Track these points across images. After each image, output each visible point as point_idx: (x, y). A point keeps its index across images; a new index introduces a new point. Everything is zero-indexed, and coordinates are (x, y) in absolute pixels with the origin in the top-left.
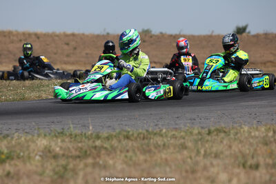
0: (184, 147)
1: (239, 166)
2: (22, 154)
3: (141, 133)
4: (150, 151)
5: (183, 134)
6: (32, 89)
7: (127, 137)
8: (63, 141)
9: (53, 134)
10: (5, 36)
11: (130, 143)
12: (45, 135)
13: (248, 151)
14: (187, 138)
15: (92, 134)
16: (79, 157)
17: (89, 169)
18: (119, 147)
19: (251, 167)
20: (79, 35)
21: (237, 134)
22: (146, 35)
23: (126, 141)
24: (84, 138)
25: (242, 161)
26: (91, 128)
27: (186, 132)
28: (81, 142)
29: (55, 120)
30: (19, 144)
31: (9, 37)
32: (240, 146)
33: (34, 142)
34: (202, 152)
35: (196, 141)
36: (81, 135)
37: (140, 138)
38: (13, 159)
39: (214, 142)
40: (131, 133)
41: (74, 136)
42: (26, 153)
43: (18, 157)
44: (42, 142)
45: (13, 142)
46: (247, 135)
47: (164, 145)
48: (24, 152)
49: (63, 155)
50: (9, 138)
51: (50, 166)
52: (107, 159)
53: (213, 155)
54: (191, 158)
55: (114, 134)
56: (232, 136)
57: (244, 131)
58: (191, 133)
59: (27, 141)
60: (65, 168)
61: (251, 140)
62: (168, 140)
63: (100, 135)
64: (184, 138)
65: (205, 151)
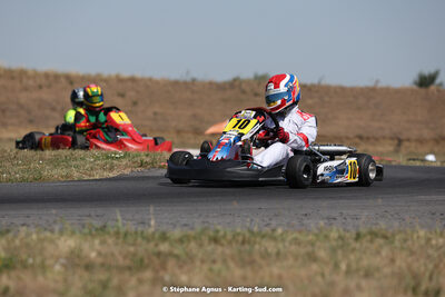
0: (312, 258)
1: (405, 291)
2: (31, 261)
3: (238, 234)
4: (252, 262)
5: (311, 237)
6: (55, 163)
7: (215, 240)
8: (103, 242)
9: (86, 231)
10: (13, 78)
11: (220, 249)
12: (73, 233)
13: (422, 269)
14: (318, 244)
15: (154, 234)
16: (129, 268)
17: (146, 288)
18: (200, 255)
19: (426, 293)
20: (142, 80)
21: (405, 240)
22: (259, 84)
23: (213, 246)
24: (139, 240)
25: (412, 283)
26: (152, 223)
27: (316, 235)
28: (134, 245)
29: (93, 213)
30: (28, 245)
31: (21, 81)
32: (410, 259)
33: (52, 241)
34: (343, 266)
35: (334, 250)
36: (136, 233)
37: (237, 241)
38: (14, 268)
39: (365, 253)
40: (221, 233)
41: (122, 235)
42: (38, 260)
43: (25, 266)
44: (67, 244)
45: (17, 242)
46: (423, 242)
47: (278, 254)
48: (34, 258)
49: (103, 265)
50: (10, 235)
51: (79, 280)
52: (177, 271)
53: (362, 273)
54: (323, 275)
55: (192, 233)
56: (397, 244)
57: (418, 237)
58: (326, 237)
59: (41, 240)
60: (105, 285)
61: (430, 251)
62: (285, 247)
63: (168, 235)
64: (313, 244)
65: (348, 266)
